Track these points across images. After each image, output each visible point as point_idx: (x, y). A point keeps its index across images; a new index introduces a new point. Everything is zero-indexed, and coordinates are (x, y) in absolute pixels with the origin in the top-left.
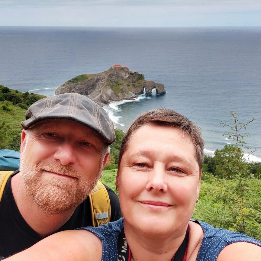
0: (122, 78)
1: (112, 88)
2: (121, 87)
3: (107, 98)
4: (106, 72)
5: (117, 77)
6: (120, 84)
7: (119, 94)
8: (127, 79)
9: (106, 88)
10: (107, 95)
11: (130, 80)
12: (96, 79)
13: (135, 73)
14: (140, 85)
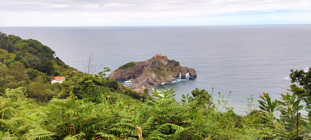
0: (163, 65)
1: (155, 72)
2: (163, 72)
3: (152, 81)
4: (150, 60)
5: (159, 64)
6: (161, 70)
7: (161, 77)
8: (166, 66)
9: (151, 73)
10: (152, 78)
11: (168, 66)
12: (141, 66)
13: (173, 60)
14: (176, 70)
